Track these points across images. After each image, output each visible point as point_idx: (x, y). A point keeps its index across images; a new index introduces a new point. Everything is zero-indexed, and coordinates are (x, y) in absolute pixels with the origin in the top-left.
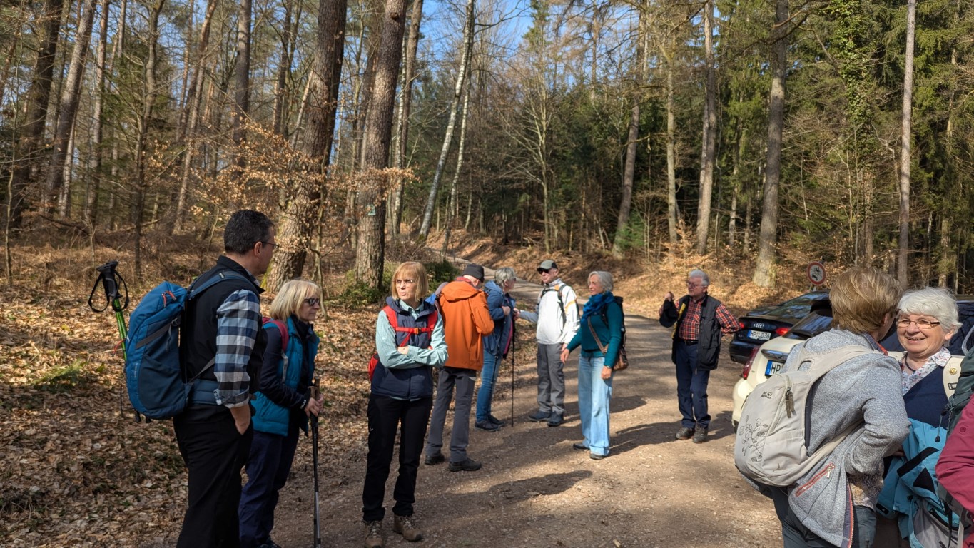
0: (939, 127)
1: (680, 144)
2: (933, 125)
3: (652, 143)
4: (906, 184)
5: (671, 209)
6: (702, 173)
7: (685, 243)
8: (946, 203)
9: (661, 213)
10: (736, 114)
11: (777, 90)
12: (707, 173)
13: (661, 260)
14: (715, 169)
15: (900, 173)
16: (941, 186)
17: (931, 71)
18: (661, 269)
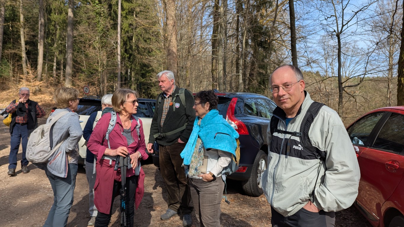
0: (130, 38)
1: (27, 30)
2: (128, 37)
3: (12, 27)
4: (119, 58)
5: (24, 59)
6: (39, 44)
7: (31, 76)
8: (133, 66)
9: (18, 61)
10: (54, 20)
11: (70, 14)
12: (40, 45)
13: (19, 83)
14: (44, 43)
15: (117, 54)
16: (131, 60)
17: (127, 18)
18: (19, 87)
